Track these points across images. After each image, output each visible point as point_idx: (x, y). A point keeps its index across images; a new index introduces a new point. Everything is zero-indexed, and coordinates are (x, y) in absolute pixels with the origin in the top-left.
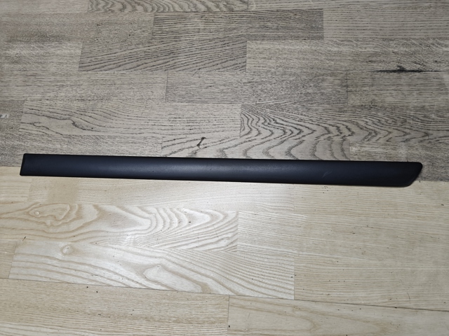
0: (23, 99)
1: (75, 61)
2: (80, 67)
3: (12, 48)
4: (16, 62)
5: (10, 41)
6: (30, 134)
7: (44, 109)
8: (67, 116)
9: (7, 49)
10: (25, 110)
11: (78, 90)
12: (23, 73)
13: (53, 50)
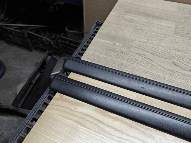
0: (133, 39)
1: (171, 30)
2: (175, 33)
3: (127, 15)
4: (130, 22)
5: (126, 12)
6: (136, 60)
7: (149, 48)
8: (168, 57)
9: (124, 15)
10: (133, 45)
11: (175, 45)
12: (134, 27)
13: (155, 22)
